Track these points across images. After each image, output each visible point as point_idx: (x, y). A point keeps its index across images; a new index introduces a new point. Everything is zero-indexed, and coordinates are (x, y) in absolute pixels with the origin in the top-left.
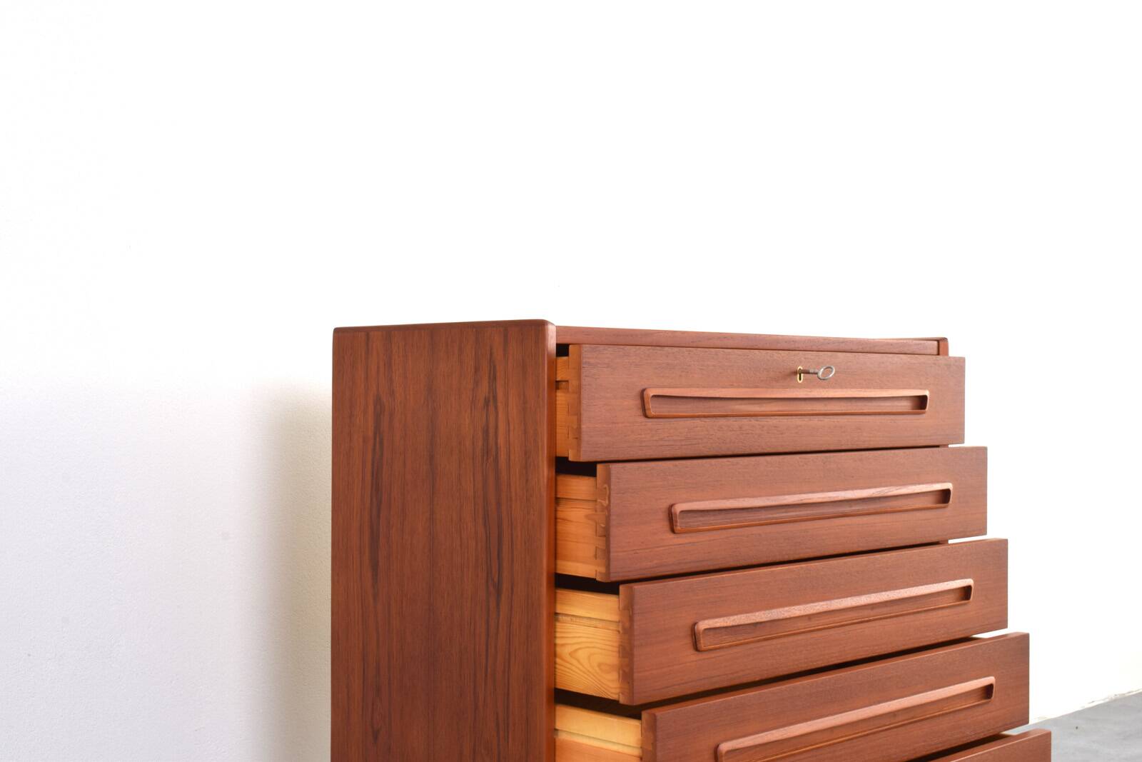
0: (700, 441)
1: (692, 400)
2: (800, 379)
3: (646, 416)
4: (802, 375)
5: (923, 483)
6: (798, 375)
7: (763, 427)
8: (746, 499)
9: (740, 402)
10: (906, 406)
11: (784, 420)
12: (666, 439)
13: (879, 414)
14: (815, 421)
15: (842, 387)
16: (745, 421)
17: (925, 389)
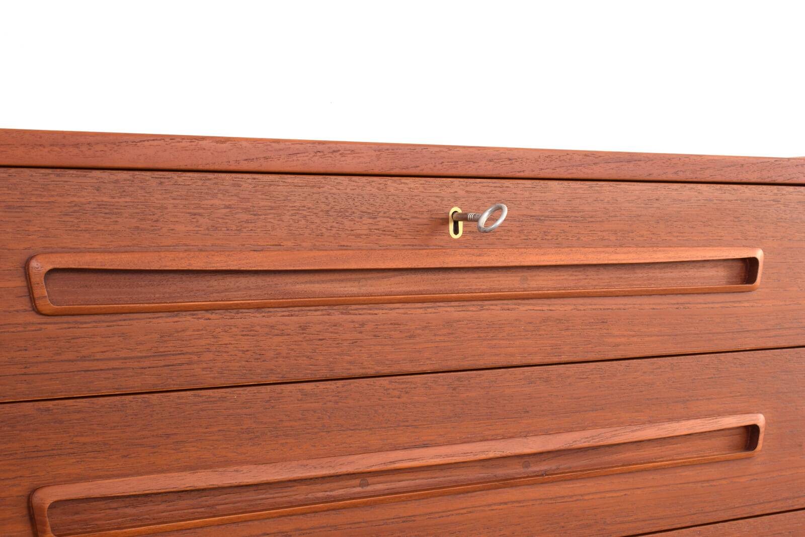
0: (195, 358)
1: (177, 277)
2: (456, 231)
3: (39, 313)
4: (461, 224)
5: (697, 417)
6: (451, 226)
7: (363, 325)
8: (245, 468)
9: (307, 278)
10: (718, 276)
11: (417, 312)
12: (98, 356)
13: (649, 294)
14: (496, 312)
15: (559, 245)
16: (314, 316)
17: (753, 247)
